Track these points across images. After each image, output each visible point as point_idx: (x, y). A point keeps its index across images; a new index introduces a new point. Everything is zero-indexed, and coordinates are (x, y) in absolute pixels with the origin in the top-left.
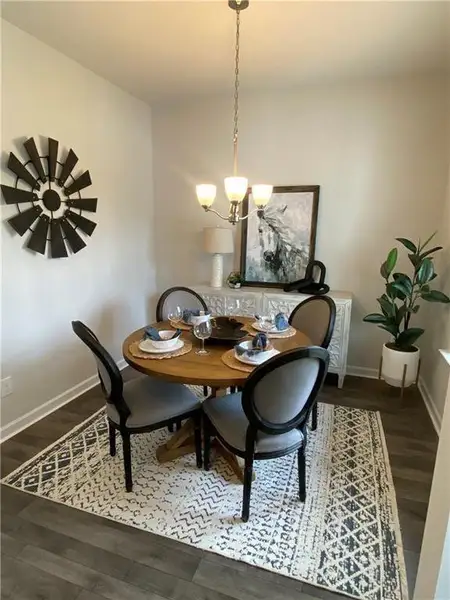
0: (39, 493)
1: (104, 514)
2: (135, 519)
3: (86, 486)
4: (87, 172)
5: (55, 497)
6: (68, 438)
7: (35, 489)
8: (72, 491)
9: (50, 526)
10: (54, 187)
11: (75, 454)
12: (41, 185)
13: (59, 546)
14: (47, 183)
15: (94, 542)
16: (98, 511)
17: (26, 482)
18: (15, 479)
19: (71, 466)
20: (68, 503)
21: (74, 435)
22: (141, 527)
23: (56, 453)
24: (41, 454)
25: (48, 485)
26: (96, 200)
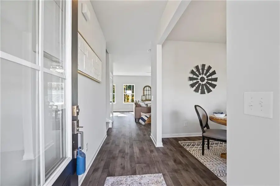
0: (185, 147)
1: (196, 157)
2: (204, 162)
3: (196, 151)
4: (215, 71)
5: (188, 149)
6: (197, 142)
7: (184, 146)
8: (192, 150)
9: (183, 152)
10: (204, 76)
11: (197, 145)
12: (200, 76)
13: (183, 156)
14: (202, 75)
15: (191, 160)
16: (195, 156)
17: (183, 144)
18: (181, 143)
19: (195, 147)
20: (190, 152)
21: (199, 142)
22: (205, 165)
23: (193, 143)
24: (189, 142)
25: (187, 147)
26: (217, 78)
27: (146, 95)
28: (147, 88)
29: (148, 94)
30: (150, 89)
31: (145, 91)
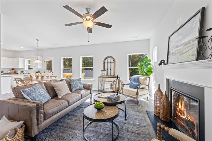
27: (108, 69)
28: (109, 59)
29: (109, 68)
30: (112, 61)
31: (106, 64)
